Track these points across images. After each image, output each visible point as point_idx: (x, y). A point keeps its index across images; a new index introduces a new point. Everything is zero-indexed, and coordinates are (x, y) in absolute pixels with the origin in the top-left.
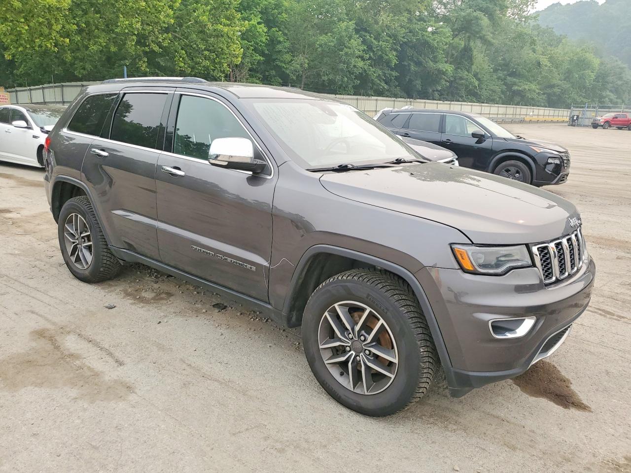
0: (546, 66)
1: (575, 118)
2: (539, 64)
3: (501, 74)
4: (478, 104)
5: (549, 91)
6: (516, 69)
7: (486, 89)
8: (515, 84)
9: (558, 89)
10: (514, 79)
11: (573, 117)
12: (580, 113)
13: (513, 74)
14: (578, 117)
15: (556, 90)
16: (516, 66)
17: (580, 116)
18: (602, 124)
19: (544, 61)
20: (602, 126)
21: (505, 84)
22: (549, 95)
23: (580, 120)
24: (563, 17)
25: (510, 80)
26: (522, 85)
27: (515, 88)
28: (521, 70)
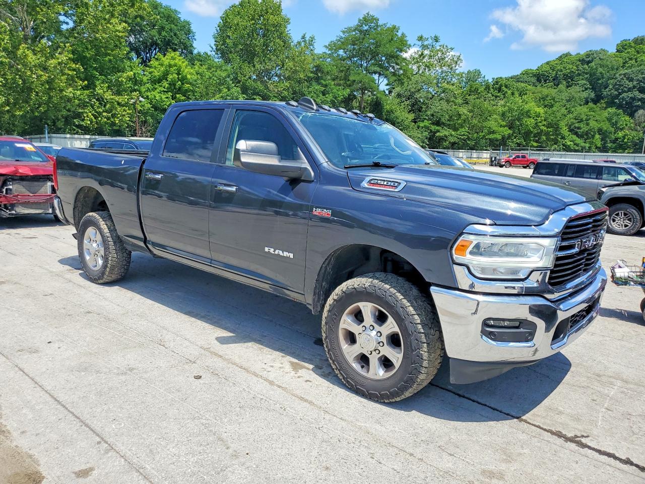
1: (493, 160)
6: (439, 118)
8: (438, 131)
9: (500, 135)
10: (438, 127)
11: (492, 158)
12: (497, 155)
14: (495, 158)
20: (504, 165)
22: (490, 140)
23: (497, 161)
24: (571, 66)
25: (434, 128)
26: (443, 132)
27: (438, 134)
28: (445, 119)
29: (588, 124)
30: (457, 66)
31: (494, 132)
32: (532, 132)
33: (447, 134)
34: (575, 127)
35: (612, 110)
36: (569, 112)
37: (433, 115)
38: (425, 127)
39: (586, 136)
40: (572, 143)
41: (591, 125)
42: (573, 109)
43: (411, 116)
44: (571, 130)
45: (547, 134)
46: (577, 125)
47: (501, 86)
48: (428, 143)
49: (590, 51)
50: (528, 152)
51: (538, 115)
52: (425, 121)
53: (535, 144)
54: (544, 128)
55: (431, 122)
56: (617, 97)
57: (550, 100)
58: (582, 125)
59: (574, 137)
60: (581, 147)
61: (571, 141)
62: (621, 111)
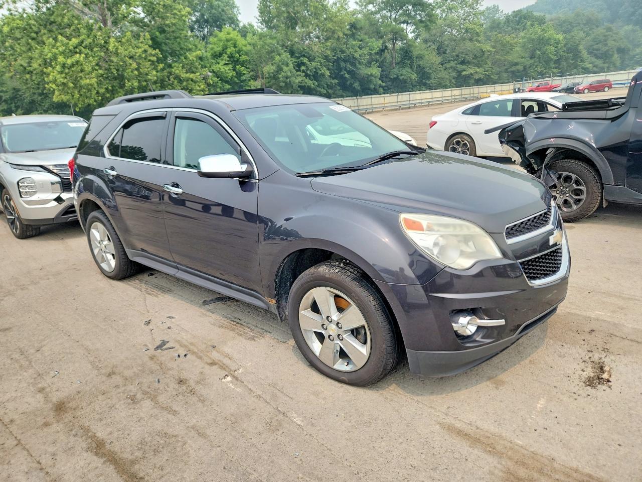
1: (516, 90)
4: (428, 91)
6: (464, 58)
8: (464, 70)
9: (521, 66)
10: (463, 66)
12: (521, 85)
13: (463, 63)
21: (456, 71)
22: (513, 72)
25: (460, 67)
26: (470, 70)
27: (464, 73)
28: (469, 58)
29: (606, 45)
30: (478, 5)
31: (516, 64)
32: (552, 60)
33: (472, 71)
34: (594, 50)
35: (629, 28)
36: (588, 35)
37: (457, 56)
38: (451, 67)
39: (605, 56)
40: (591, 65)
41: (609, 45)
42: (590, 32)
43: (438, 59)
44: (590, 53)
45: (567, 59)
46: (595, 47)
47: (521, 18)
48: (455, 82)
50: (550, 79)
51: (558, 42)
52: (452, 62)
53: (556, 71)
54: (564, 54)
55: (456, 62)
56: (633, 14)
57: (567, 25)
58: (600, 46)
59: (594, 59)
60: (600, 68)
61: (590, 64)
62: (637, 27)
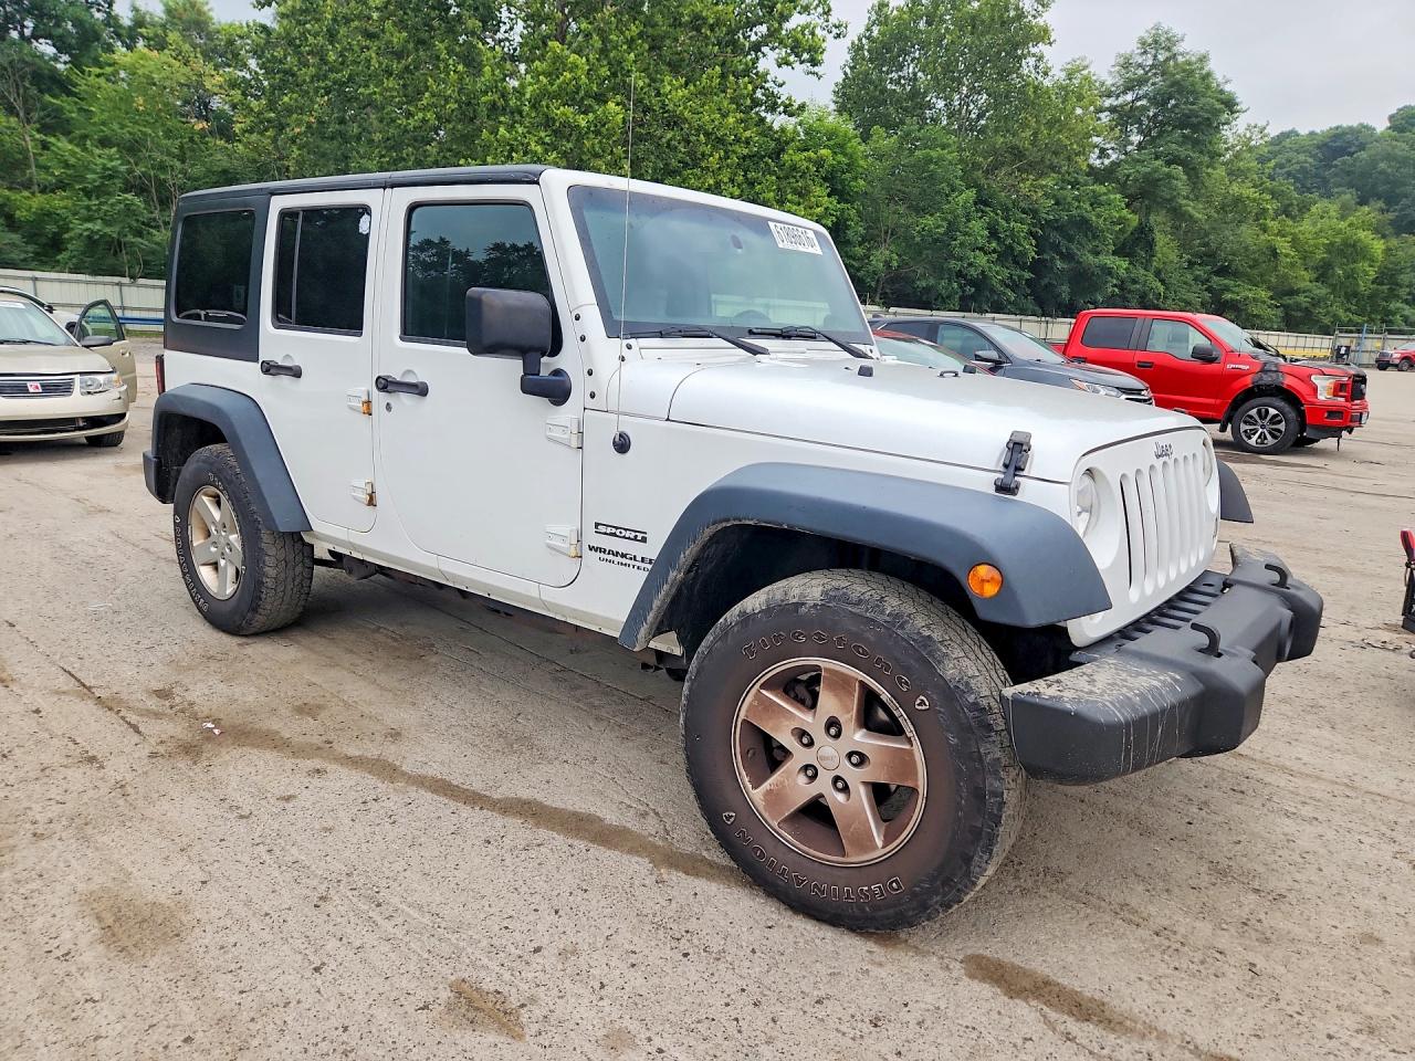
0: (1287, 256)
1: (1343, 351)
2: (1274, 253)
3: (1200, 272)
5: (1287, 300)
6: (1230, 261)
7: (1174, 300)
8: (1227, 289)
9: (1306, 297)
10: (1226, 281)
11: (1339, 349)
12: (1352, 342)
13: (1222, 271)
14: (1348, 348)
15: (1301, 299)
16: (1230, 257)
17: (1353, 348)
18: (1397, 362)
19: (1283, 246)
20: (1396, 366)
21: (1209, 290)
22: (1288, 309)
23: (1352, 354)
24: (1302, 157)
25: (1217, 281)
26: (1240, 291)
27: (1228, 295)
28: (1239, 263)
33: (1248, 294)
37: (1212, 255)
49: (1337, 128)
51: (1374, 257)
